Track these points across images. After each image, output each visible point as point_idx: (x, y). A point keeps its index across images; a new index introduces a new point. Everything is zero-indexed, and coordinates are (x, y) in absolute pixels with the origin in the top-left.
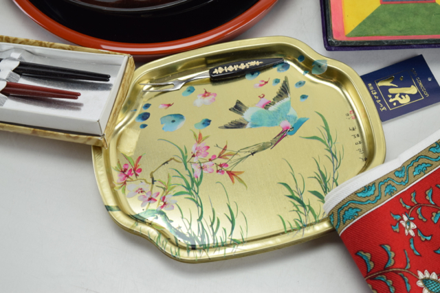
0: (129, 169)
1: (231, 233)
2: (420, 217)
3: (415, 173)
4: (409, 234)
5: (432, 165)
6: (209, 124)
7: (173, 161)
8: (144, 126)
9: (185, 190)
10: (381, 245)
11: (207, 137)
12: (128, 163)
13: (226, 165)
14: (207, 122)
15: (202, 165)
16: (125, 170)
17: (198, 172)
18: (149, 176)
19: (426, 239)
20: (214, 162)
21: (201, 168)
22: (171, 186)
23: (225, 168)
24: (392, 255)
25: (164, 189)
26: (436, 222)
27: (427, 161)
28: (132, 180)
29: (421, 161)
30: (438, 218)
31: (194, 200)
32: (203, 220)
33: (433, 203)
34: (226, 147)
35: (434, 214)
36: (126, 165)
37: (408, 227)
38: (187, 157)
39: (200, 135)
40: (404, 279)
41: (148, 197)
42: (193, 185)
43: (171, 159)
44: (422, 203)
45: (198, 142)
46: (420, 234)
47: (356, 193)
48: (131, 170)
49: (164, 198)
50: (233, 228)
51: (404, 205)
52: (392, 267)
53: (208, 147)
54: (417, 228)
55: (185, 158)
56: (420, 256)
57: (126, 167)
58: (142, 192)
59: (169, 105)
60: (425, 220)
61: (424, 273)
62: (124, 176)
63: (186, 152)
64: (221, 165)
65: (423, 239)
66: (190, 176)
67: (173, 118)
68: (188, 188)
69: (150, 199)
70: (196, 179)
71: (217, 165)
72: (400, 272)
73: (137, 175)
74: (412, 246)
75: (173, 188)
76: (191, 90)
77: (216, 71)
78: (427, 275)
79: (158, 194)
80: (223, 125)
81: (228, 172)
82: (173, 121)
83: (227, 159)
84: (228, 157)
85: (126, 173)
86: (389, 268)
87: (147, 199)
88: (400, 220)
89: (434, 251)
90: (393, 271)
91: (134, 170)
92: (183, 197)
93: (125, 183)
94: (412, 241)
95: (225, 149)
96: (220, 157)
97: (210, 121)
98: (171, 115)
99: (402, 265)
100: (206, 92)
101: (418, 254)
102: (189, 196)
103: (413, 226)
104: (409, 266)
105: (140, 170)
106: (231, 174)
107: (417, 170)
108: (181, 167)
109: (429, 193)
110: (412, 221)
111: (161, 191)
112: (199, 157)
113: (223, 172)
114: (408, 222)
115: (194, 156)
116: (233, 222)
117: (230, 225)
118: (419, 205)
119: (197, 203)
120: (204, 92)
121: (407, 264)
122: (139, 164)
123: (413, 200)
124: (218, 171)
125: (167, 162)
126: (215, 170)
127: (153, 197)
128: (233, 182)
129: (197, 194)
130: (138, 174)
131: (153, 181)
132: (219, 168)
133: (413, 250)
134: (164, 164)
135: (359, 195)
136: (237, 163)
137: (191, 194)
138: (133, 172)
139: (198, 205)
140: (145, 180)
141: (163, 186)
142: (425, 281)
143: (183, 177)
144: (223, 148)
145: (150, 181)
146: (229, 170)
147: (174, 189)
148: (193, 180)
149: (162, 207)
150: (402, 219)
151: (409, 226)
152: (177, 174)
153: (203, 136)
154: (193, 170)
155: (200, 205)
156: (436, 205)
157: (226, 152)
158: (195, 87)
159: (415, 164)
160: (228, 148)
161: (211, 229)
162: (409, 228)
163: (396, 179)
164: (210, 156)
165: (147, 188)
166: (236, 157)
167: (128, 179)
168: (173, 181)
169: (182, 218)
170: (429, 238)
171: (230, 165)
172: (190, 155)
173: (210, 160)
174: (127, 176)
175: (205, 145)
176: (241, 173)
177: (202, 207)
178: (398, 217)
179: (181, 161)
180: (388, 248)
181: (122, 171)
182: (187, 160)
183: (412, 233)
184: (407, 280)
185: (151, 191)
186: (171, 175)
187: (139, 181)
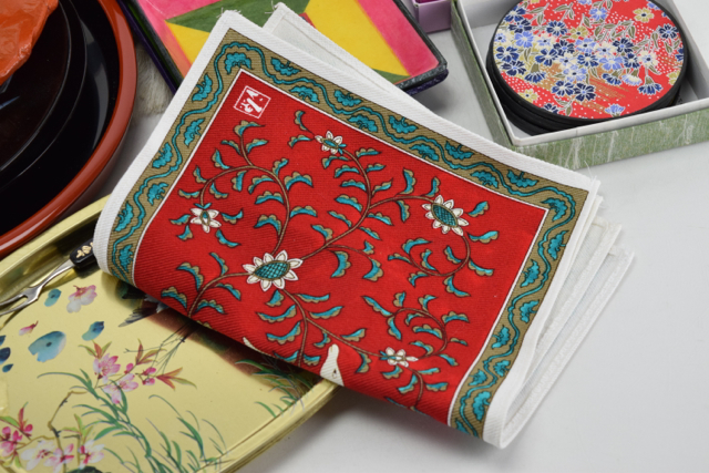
0: (12, 433)
1: (202, 453)
2: (218, 196)
3: (187, 142)
4: (211, 228)
5: (204, 119)
6: (102, 328)
7: (72, 395)
8: (8, 368)
9: (108, 426)
10: (177, 269)
11: (108, 345)
12: (7, 425)
13: (152, 370)
14: (98, 327)
15: (118, 383)
16: (8, 436)
17: (116, 395)
18: (48, 429)
19: (237, 219)
20: (133, 372)
21: (119, 388)
22: (87, 429)
23: (152, 375)
24: (196, 270)
25: (78, 437)
26: (240, 189)
27: (195, 117)
28: (24, 445)
29: (188, 122)
30: (241, 183)
31: (128, 433)
32: (153, 454)
33: (227, 167)
34: (141, 347)
35: (234, 180)
36: (5, 429)
37: (206, 220)
38: (90, 382)
39: (96, 346)
40: (226, 288)
41: (59, 456)
42: (117, 415)
43: (69, 394)
44: (214, 176)
45: (99, 357)
46: (226, 218)
47: (114, 230)
48: (16, 433)
49: (83, 449)
50: (201, 446)
51: (188, 196)
52: (204, 285)
53: (116, 358)
54: (220, 213)
55: (88, 385)
56: (240, 244)
57: (7, 432)
58: (46, 454)
59: (33, 326)
60: (225, 196)
61: (253, 264)
62: (9, 445)
63: (87, 376)
64: (145, 373)
65: (234, 221)
66: (108, 404)
67: (47, 341)
68: (112, 421)
69: (63, 458)
70: (118, 405)
71: (140, 376)
72: (217, 282)
73: (28, 436)
74: (223, 241)
75: (90, 430)
76: (55, 295)
77: (80, 254)
78: (259, 262)
79: (72, 447)
80: (123, 321)
81: (159, 377)
82: (49, 344)
83: (149, 361)
84: (150, 358)
85: (11, 439)
86: (201, 288)
87: (59, 460)
88: (190, 219)
89: (255, 227)
90: (208, 288)
91: (22, 430)
92: (109, 436)
93: (15, 453)
94: (219, 235)
95: (141, 349)
96: (138, 363)
97: (102, 323)
98: (42, 338)
99: (215, 274)
100: (79, 289)
101: (234, 244)
102: (119, 431)
103: (213, 214)
104: (225, 268)
105: (30, 427)
106: (165, 378)
107: (187, 136)
108: (89, 399)
109: (216, 158)
110: (209, 208)
111: (74, 441)
112: (109, 374)
113: (152, 381)
114: (204, 214)
115: (100, 377)
116: (196, 437)
117: (195, 443)
118: (209, 181)
119: (133, 434)
120: (75, 290)
121: (221, 267)
122: (24, 419)
123: (199, 180)
124: (144, 382)
125: (65, 401)
126: (140, 382)
127: (67, 453)
128: (173, 387)
129: (128, 423)
130: (30, 433)
131: (57, 434)
132: (144, 377)
133: (226, 245)
134: (61, 405)
135: (118, 229)
136: (167, 361)
137: (120, 427)
138: (20, 434)
139: (137, 437)
140: (44, 437)
141: (75, 434)
142: (258, 272)
143: (97, 410)
144: (137, 349)
145: (52, 434)
146: (160, 373)
147: (92, 431)
148: (114, 408)
149: (86, 461)
150: (193, 216)
151: (208, 217)
152: (87, 410)
153: (102, 346)
154: (108, 395)
155: (140, 436)
156: (231, 167)
157: (144, 354)
158: (60, 288)
159: (183, 129)
160: (144, 348)
161: (170, 460)
162: (209, 220)
163: (158, 171)
164: (123, 368)
165: (51, 446)
166: (161, 354)
167: (18, 446)
168: (86, 421)
169: (122, 463)
170: (240, 216)
171: (157, 368)
172: (94, 378)
173: (126, 372)
174: (15, 443)
175: (111, 356)
176: (178, 371)
177: (143, 437)
178: (186, 218)
179: (84, 390)
180: (186, 265)
181: (3, 440)
182: (93, 386)
183: (215, 224)
184: (229, 286)
185: (60, 447)
186: (79, 415)
187: (35, 442)
